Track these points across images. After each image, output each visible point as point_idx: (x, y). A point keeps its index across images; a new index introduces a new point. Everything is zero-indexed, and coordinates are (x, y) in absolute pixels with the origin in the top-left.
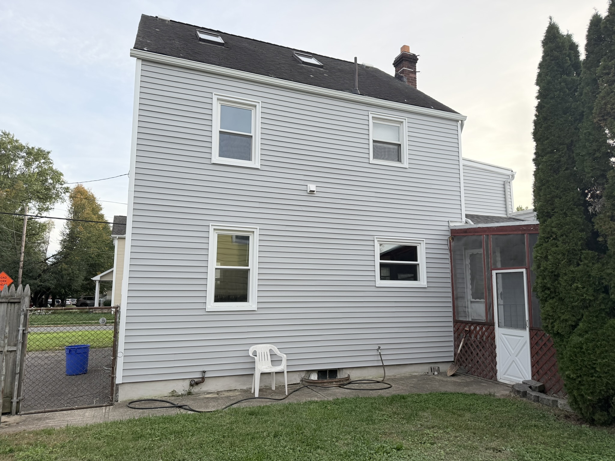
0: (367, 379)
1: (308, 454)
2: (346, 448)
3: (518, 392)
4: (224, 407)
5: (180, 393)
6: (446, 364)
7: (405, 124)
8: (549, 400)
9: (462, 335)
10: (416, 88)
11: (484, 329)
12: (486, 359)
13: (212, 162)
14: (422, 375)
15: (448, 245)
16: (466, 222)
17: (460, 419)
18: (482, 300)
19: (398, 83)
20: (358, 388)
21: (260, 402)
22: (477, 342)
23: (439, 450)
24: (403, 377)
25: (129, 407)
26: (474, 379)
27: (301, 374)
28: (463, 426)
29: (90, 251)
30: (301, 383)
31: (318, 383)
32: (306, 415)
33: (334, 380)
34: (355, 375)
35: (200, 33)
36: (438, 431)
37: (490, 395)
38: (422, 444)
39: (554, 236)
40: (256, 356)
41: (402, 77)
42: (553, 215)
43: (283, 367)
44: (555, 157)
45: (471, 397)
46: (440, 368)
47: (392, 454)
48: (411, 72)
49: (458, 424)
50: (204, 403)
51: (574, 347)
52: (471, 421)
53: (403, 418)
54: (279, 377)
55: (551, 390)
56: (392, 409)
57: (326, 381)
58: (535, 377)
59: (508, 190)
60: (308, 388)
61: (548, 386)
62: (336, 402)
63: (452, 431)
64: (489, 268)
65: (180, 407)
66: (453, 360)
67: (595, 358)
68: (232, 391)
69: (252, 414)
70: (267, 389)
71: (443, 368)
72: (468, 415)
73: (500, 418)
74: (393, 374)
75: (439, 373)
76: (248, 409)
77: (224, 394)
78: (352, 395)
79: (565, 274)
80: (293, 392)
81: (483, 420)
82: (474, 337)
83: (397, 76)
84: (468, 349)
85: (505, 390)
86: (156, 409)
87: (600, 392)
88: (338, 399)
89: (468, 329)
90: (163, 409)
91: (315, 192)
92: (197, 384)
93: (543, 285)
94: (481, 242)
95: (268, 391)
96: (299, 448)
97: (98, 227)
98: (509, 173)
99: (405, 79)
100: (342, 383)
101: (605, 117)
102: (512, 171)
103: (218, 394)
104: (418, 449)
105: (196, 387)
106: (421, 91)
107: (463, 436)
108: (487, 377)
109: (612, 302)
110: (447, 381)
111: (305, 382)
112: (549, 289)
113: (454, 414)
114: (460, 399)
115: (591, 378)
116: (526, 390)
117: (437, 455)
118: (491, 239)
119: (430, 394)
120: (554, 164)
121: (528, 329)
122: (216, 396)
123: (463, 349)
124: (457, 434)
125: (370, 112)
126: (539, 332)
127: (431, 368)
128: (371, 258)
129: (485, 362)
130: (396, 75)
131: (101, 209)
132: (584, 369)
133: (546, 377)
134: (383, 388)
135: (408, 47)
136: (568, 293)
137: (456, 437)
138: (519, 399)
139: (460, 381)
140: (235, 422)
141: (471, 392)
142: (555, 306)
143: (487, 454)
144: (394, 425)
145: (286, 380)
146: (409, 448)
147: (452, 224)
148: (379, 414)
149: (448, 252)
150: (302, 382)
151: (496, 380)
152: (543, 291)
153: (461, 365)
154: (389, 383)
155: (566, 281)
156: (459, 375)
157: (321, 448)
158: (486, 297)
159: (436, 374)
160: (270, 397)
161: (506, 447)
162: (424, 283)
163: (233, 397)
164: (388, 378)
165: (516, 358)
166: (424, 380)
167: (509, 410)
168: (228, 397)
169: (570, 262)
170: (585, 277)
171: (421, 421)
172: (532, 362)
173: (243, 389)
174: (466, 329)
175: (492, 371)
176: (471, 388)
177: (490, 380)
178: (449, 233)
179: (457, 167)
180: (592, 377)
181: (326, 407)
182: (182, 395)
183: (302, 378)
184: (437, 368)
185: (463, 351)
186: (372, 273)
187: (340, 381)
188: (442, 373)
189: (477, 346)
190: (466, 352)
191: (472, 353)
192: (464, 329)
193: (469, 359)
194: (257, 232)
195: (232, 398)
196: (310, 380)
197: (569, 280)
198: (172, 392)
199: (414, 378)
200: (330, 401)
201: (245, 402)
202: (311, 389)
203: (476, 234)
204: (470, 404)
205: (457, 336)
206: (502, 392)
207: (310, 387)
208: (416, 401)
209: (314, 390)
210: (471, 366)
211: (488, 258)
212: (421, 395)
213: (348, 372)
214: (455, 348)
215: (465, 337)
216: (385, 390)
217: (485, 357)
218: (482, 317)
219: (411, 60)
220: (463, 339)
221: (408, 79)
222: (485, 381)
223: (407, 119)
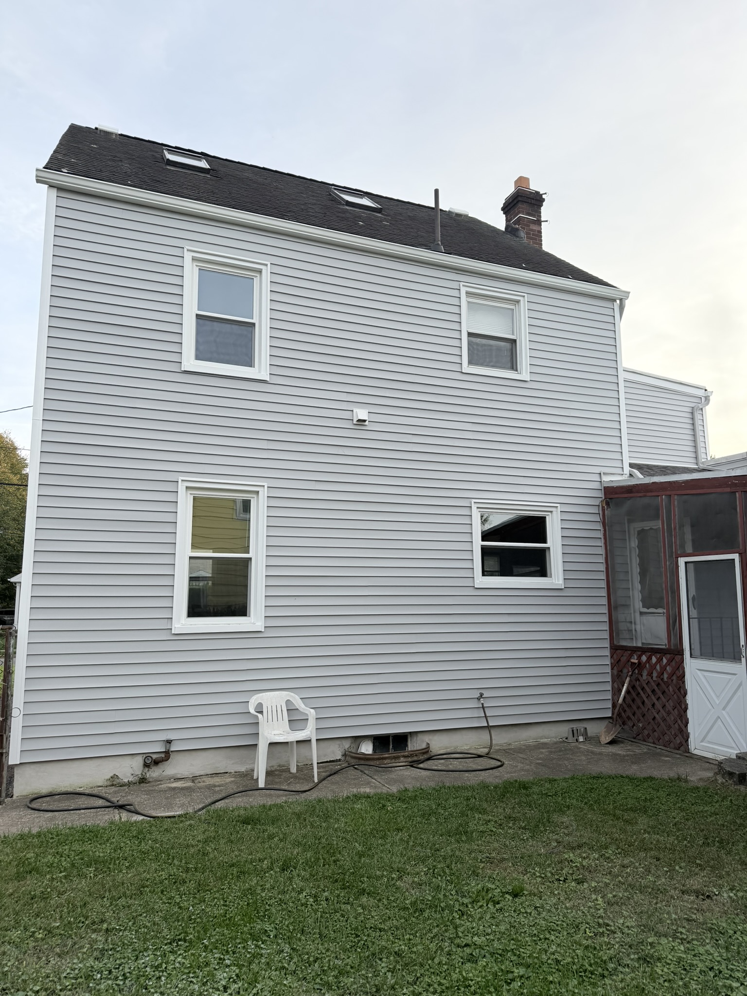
0: (459, 751)
1: (343, 906)
2: (415, 893)
3: (731, 774)
4: (200, 806)
5: (126, 780)
6: (598, 722)
7: (524, 305)
9: (625, 671)
10: (542, 248)
11: (665, 661)
12: (669, 713)
13: (183, 369)
14: (556, 743)
15: (599, 514)
16: (631, 475)
17: (629, 828)
18: (660, 610)
19: (510, 239)
20: (444, 768)
21: (266, 795)
22: (653, 684)
23: (594, 897)
24: (524, 747)
25: (29, 807)
26: (648, 749)
27: (344, 744)
28: (636, 843)
29: (8, 535)
30: (343, 759)
31: (373, 759)
32: (346, 823)
33: (402, 754)
34: (438, 744)
35: (169, 153)
36: (589, 854)
37: (679, 779)
38: (561, 882)
40: (261, 712)
41: (517, 229)
43: (309, 732)
45: (646, 785)
46: (588, 729)
47: (505, 906)
48: (534, 222)
49: (627, 838)
50: (167, 798)
52: (649, 833)
53: (524, 828)
54: (303, 749)
56: (504, 810)
57: (387, 755)
59: (698, 422)
60: (356, 768)
62: (402, 797)
63: (616, 854)
64: (672, 552)
65: (122, 807)
66: (610, 715)
68: (220, 775)
69: (246, 821)
70: (284, 771)
71: (593, 729)
72: (643, 822)
73: (702, 827)
74: (506, 741)
75: (587, 738)
76: (242, 812)
77: (204, 782)
78: (433, 781)
80: (327, 777)
81: (672, 831)
82: (647, 675)
83: (509, 229)
84: (637, 695)
85: (705, 770)
86: (78, 811)
88: (406, 790)
89: (636, 661)
90: (89, 811)
91: (367, 423)
92: (156, 763)
94: (657, 509)
95: (284, 774)
96: (326, 894)
97: (20, 495)
98: (701, 393)
99: (522, 234)
100: (415, 758)
102: (706, 390)
103: (193, 781)
104: (554, 894)
105: (154, 768)
106: (550, 252)
107: (637, 864)
108: (672, 745)
110: (600, 754)
111: (350, 758)
113: (618, 819)
114: (625, 788)
116: (745, 771)
117: (590, 907)
118: (676, 503)
119: (573, 778)
121: (744, 660)
122: (189, 784)
123: (627, 696)
124: (626, 862)
125: (462, 284)
127: (573, 731)
128: (466, 538)
129: (668, 719)
130: (506, 228)
131: (26, 466)
134: (488, 767)
135: (527, 180)
137: (623, 867)
138: (732, 788)
139: (625, 753)
140: (214, 838)
141: (645, 775)
143: (685, 904)
144: (507, 843)
145: (315, 755)
146: (536, 891)
147: (606, 479)
148: (479, 819)
149: (599, 527)
150: (345, 758)
151: (687, 750)
153: (624, 723)
154: (498, 757)
156: (622, 742)
157: (368, 894)
158: (668, 604)
159: (580, 740)
160: (286, 788)
161: (721, 887)
162: (558, 581)
163: (219, 786)
164: (497, 748)
165: (724, 712)
166: (560, 751)
167: (717, 811)
168: (210, 787)
171: (557, 834)
173: (239, 772)
174: (632, 661)
175: (680, 736)
176: (643, 766)
177: (676, 751)
178: (601, 494)
179: (614, 379)
181: (384, 806)
182: (129, 784)
183: (346, 751)
184: (582, 730)
185: (629, 700)
186: (467, 565)
187: (411, 755)
188: (592, 738)
189: (653, 691)
190: (633, 700)
191: (643, 703)
192: (629, 661)
193: (639, 713)
194: (264, 493)
195: (217, 789)
196: (358, 754)
198: (112, 777)
199: (543, 748)
200: (392, 795)
201: (239, 797)
202: (361, 771)
203: (649, 494)
204: (646, 798)
205: (618, 674)
206: (700, 773)
207: (359, 767)
208: (547, 793)
209: (366, 772)
210: (643, 726)
211: (671, 535)
212: (555, 780)
213: (427, 738)
214: (613, 695)
215: (631, 675)
216: (491, 771)
217: (667, 710)
218: (661, 640)
219: (533, 202)
220: (628, 679)
221: (527, 233)
222: (667, 753)
223: (526, 297)
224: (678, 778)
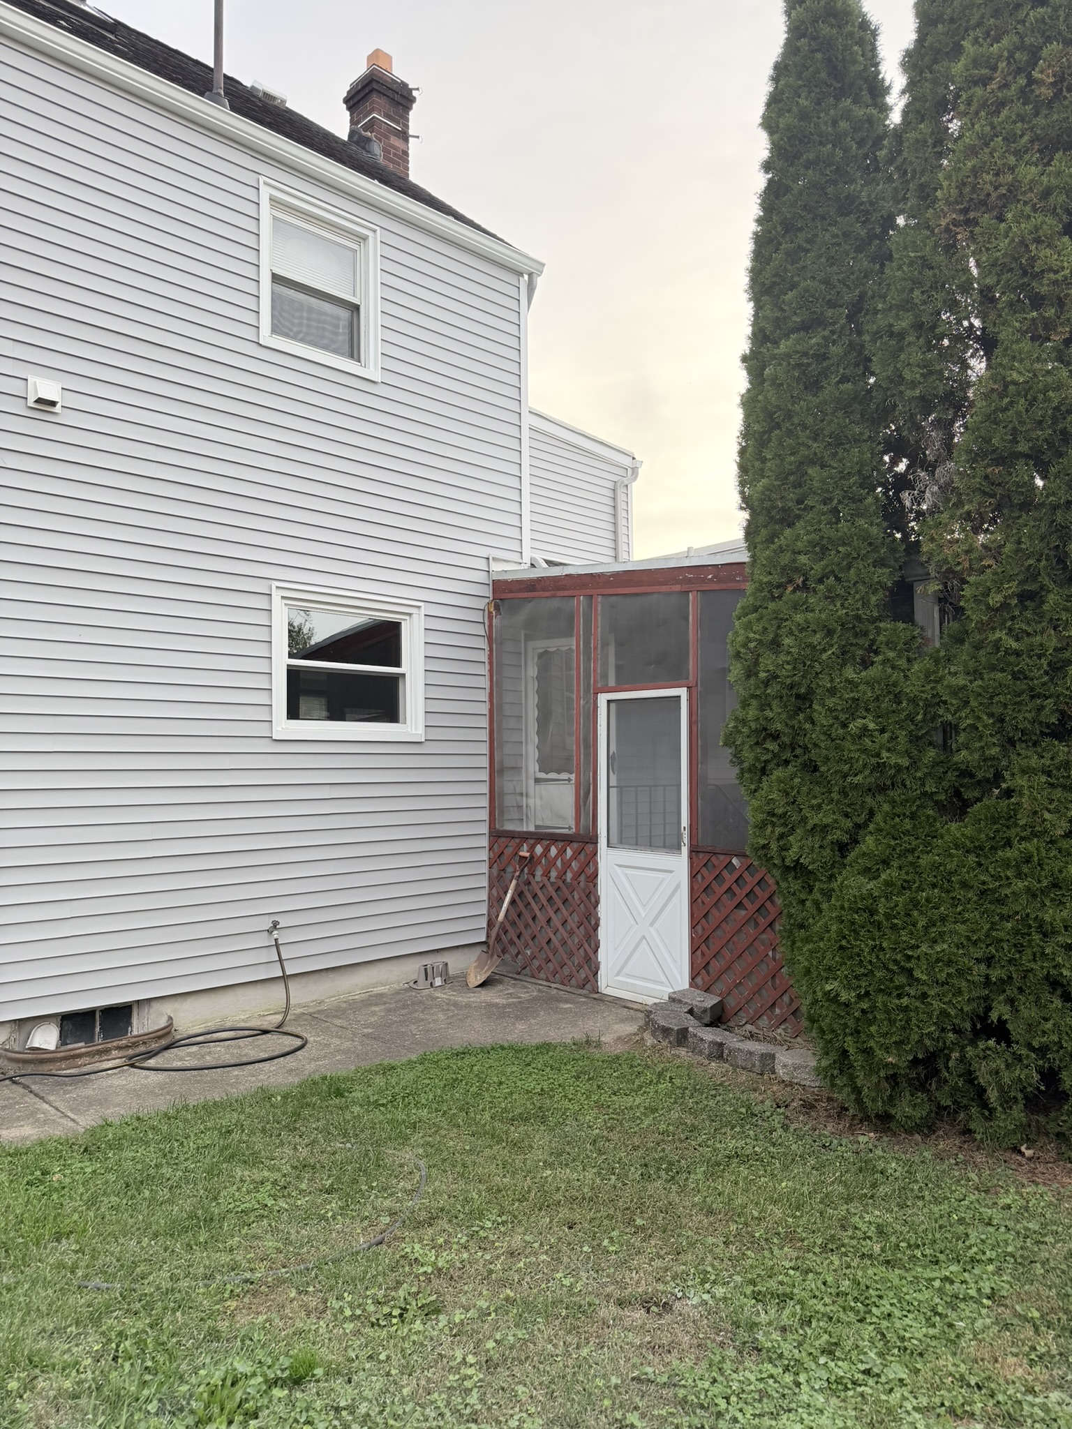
0: (228, 1025)
3: (666, 1031)
6: (466, 950)
7: (374, 248)
8: (751, 1053)
9: (510, 869)
10: (408, 175)
11: (569, 852)
12: (571, 933)
14: (398, 993)
15: (484, 623)
16: (534, 563)
17: (518, 1159)
18: (564, 776)
19: (355, 152)
22: (550, 889)
24: (344, 1005)
26: (539, 991)
28: (532, 1195)
31: (55, 1060)
33: (115, 1044)
34: (189, 1018)
36: (450, 1237)
38: (394, 1321)
39: (800, 581)
41: (369, 140)
42: (799, 517)
44: (814, 341)
45: (540, 1060)
46: (449, 964)
48: (397, 133)
49: (515, 1185)
51: (850, 909)
52: (552, 1166)
55: (739, 1013)
56: (295, 1150)
57: (86, 1049)
58: (699, 980)
59: (621, 505)
60: (15, 1082)
61: (731, 1002)
62: (95, 1141)
63: (499, 1225)
64: (589, 685)
66: (483, 939)
67: (913, 942)
71: (456, 963)
72: (541, 1140)
74: (314, 999)
75: (447, 979)
79: (832, 691)
82: (542, 875)
83: (355, 138)
84: (526, 907)
85: (622, 1021)
87: (920, 1041)
88: (106, 1124)
89: (527, 854)
91: (58, 409)
93: (761, 725)
94: (571, 619)
98: (626, 461)
99: (377, 149)
100: (142, 1049)
101: (972, 215)
102: (634, 458)
106: (420, 184)
107: (537, 1246)
108: (573, 981)
109: (956, 773)
110: (468, 1006)
111: (6, 1062)
112: (775, 736)
113: (499, 1142)
114: (509, 1072)
115: (897, 1001)
116: (686, 1025)
117: (451, 1388)
118: (599, 608)
119: (423, 1060)
120: (809, 365)
121: (685, 850)
123: (511, 909)
124: (517, 1241)
125: (262, 179)
126: (713, 859)
127: (426, 970)
128: (261, 650)
129: (569, 942)
130: (352, 134)
132: (878, 975)
133: (728, 979)
134: (276, 1054)
135: (388, 57)
136: (836, 748)
138: (667, 1052)
139: (504, 1002)
141: (536, 1041)
142: (792, 788)
143: (630, 1335)
144: (293, 1233)
147: (495, 567)
148: (242, 1180)
149: (483, 643)
151: (596, 990)
152: (757, 743)
153: (504, 951)
154: (298, 1031)
155: (831, 710)
156: (500, 982)
158: (578, 765)
159: (437, 984)
162: (416, 729)
164: (299, 1011)
165: (651, 929)
166: (405, 1006)
167: (653, 1102)
169: (844, 656)
170: (887, 699)
171: (392, 1195)
172: (692, 940)
174: (522, 854)
175: (586, 967)
176: (533, 1021)
177: (580, 991)
178: (488, 592)
179: (513, 405)
180: (899, 996)
184: (440, 966)
185: (513, 915)
186: (261, 698)
187: (134, 1043)
188: (455, 977)
189: (550, 899)
190: (520, 915)
191: (534, 918)
192: (516, 854)
193: (527, 935)
196: (26, 1052)
197: (842, 710)
199: (377, 1005)
200: (72, 1142)
202: (25, 1088)
203: (560, 593)
204: (542, 1090)
205: (498, 875)
206: (616, 1027)
207: (22, 1080)
208: (376, 1101)
209: (33, 1087)
210: (532, 953)
211: (589, 659)
212: (393, 1068)
213: (168, 1009)
214: (490, 907)
215: (519, 876)
216: (282, 1059)
217: (569, 928)
218: (566, 822)
219: (397, 97)
220: (514, 882)
221: (384, 150)
222: (567, 996)
223: (378, 232)
224: (588, 1042)
